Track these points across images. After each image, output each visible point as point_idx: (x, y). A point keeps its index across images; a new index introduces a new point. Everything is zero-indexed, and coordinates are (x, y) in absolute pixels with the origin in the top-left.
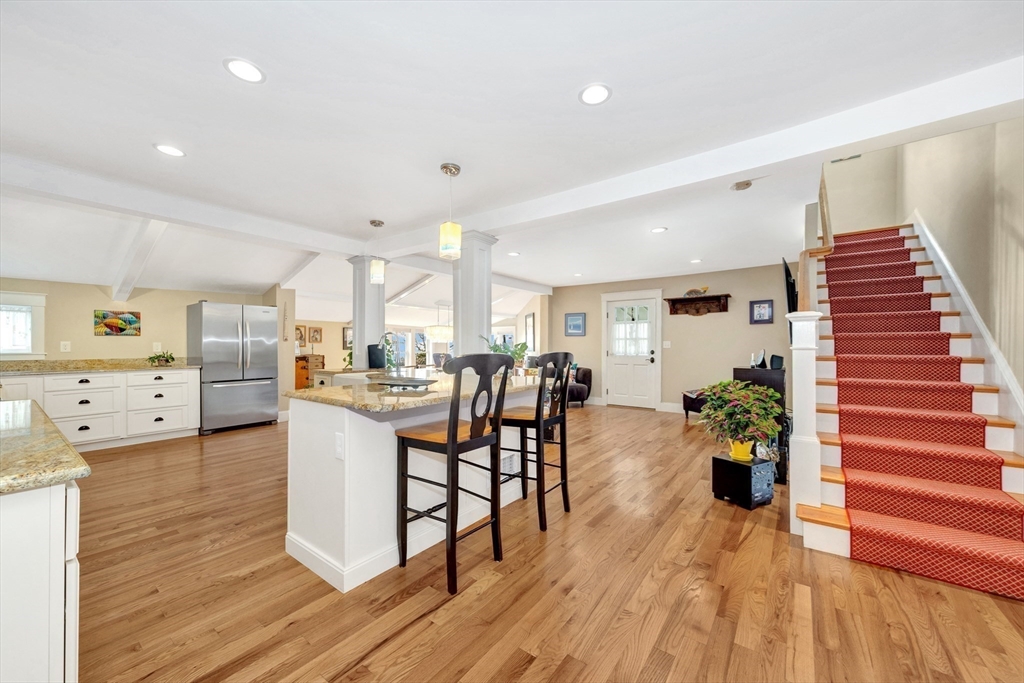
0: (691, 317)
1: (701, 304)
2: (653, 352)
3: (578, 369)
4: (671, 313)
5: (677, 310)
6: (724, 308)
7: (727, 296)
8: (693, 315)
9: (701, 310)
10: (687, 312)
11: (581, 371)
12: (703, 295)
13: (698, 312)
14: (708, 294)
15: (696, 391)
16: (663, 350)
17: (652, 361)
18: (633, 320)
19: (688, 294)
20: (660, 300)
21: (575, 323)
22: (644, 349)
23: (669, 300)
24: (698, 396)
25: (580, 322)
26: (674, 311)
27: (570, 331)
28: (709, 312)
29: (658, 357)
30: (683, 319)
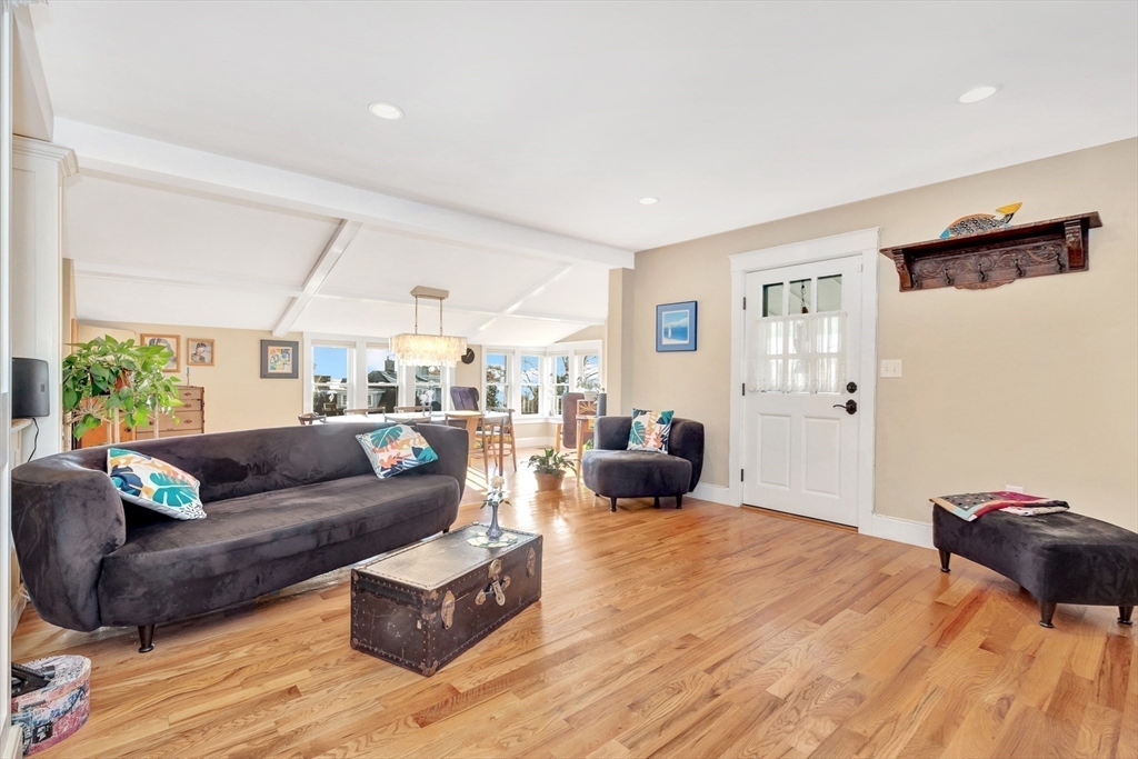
0: (964, 292)
1: (996, 255)
2: (852, 388)
3: (674, 424)
4: (903, 288)
5: (921, 277)
6: (1077, 260)
7: (1088, 223)
8: (971, 287)
9: (993, 275)
10: (950, 282)
11: (678, 427)
12: (1002, 228)
13: (984, 280)
14: (1017, 222)
15: (977, 498)
16: (879, 381)
17: (851, 408)
18: (805, 311)
19: (953, 229)
20: (872, 258)
21: (676, 324)
22: (831, 379)
23: (895, 252)
24: (980, 516)
25: (685, 321)
26: (911, 282)
27: (666, 341)
28: (1021, 274)
29: (863, 398)
30: (940, 301)
